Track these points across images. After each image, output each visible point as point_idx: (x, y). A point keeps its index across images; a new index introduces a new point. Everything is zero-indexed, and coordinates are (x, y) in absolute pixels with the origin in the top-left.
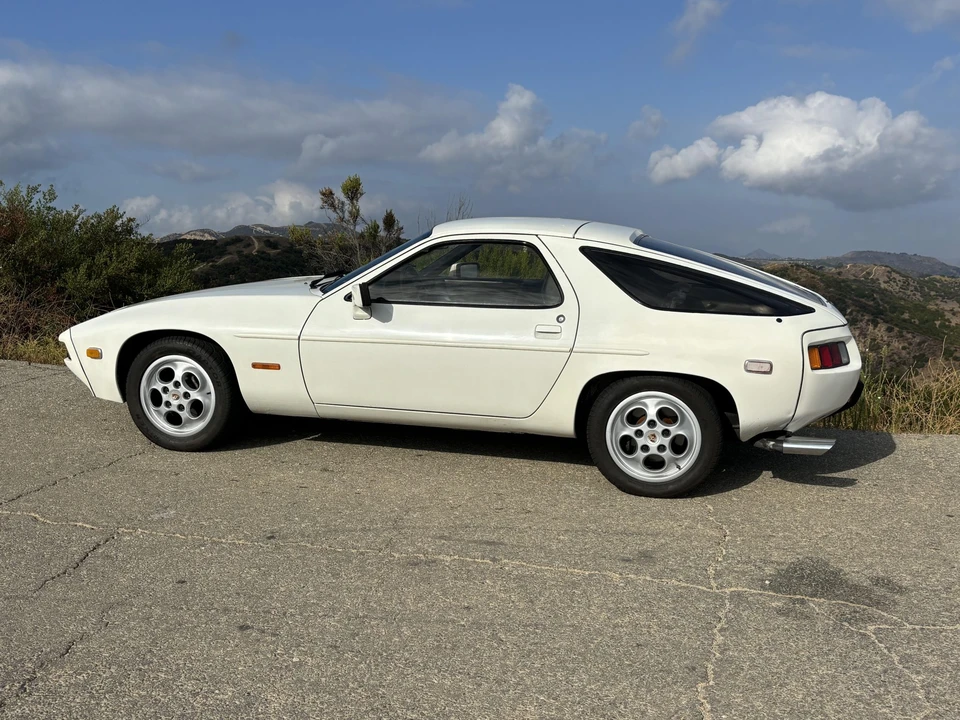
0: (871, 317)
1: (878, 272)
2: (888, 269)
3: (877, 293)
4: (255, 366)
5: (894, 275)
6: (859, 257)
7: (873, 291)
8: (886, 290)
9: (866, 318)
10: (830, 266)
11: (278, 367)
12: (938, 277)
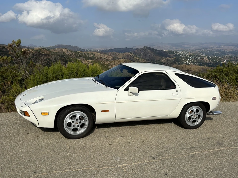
0: (64, 63)
1: (65, 50)
2: (67, 50)
3: (65, 56)
4: (102, 111)
5: (69, 51)
6: (59, 46)
7: (64, 55)
8: (67, 55)
9: (63, 63)
10: (51, 49)
11: (108, 111)
12: (79, 52)
